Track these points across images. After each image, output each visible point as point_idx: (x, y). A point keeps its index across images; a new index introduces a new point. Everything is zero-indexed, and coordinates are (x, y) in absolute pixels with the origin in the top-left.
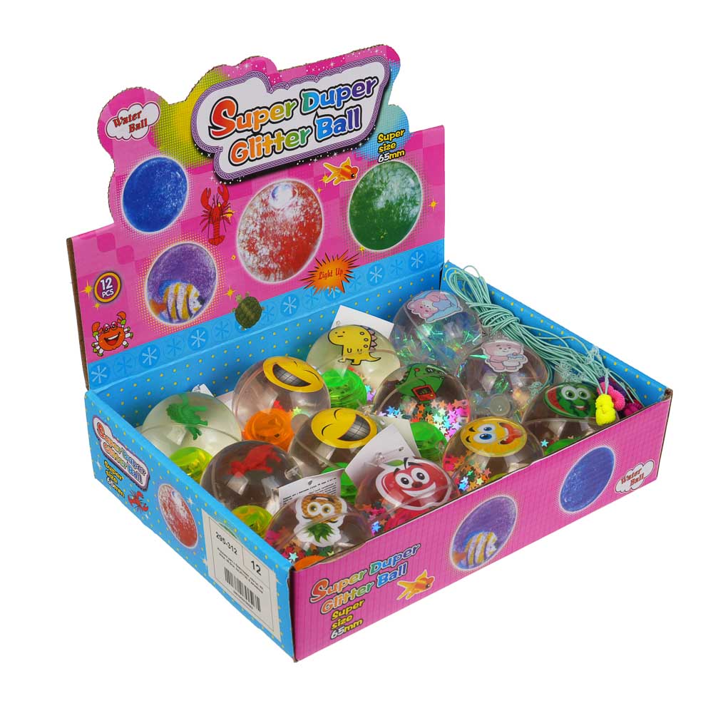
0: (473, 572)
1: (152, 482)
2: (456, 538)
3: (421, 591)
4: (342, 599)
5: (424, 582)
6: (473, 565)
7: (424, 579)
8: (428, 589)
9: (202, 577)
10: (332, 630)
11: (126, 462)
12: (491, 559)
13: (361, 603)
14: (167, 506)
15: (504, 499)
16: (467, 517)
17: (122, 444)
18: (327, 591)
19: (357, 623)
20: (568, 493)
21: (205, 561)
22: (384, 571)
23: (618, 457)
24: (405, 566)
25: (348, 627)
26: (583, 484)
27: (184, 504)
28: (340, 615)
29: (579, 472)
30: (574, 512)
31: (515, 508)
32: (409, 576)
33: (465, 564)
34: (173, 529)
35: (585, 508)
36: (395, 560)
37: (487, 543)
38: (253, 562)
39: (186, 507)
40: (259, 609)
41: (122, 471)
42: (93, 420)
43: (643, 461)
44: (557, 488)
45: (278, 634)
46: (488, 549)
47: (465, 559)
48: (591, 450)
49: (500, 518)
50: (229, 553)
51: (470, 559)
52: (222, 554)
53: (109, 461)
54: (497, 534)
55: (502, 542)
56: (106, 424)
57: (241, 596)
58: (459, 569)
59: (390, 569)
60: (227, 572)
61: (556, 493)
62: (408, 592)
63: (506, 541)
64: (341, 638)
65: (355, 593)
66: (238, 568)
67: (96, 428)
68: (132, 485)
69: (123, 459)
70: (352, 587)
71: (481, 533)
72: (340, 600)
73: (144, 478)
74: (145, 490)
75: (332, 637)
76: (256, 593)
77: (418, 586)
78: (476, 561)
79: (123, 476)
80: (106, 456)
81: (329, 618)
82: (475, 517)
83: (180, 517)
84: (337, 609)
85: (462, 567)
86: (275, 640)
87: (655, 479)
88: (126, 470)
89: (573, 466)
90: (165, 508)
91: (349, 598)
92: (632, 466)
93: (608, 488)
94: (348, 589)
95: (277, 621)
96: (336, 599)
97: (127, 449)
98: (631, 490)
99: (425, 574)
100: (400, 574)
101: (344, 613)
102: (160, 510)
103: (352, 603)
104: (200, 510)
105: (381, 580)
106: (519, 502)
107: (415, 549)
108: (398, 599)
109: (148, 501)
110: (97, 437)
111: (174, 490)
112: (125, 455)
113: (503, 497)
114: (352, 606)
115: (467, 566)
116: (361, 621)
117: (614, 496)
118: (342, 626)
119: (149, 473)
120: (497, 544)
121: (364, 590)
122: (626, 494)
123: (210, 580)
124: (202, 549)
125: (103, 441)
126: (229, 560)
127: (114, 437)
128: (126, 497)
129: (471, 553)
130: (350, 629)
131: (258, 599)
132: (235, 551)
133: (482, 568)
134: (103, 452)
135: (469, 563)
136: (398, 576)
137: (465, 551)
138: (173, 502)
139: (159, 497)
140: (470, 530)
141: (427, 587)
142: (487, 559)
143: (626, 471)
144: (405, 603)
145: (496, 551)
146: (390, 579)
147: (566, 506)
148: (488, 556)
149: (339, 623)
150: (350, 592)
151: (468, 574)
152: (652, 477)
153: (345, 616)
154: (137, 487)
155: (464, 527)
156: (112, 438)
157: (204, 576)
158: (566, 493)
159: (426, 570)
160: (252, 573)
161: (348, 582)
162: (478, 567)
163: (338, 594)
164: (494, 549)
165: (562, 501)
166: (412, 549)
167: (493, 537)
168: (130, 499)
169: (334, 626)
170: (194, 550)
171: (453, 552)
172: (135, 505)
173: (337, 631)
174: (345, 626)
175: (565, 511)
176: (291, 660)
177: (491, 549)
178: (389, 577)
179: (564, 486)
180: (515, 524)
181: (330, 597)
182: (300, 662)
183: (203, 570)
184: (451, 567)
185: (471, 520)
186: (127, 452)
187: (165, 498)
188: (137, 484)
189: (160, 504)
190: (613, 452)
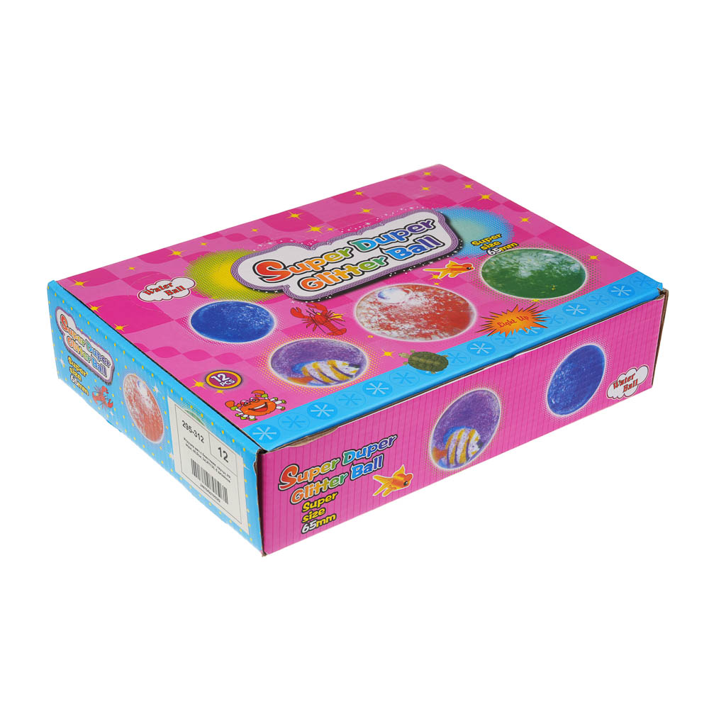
0: (455, 472)
1: (117, 374)
2: (435, 432)
3: (399, 489)
4: (314, 489)
5: (402, 479)
6: (454, 465)
7: (401, 475)
8: (406, 487)
9: (168, 473)
10: (303, 523)
11: (90, 354)
12: (473, 460)
13: (334, 495)
14: (132, 398)
15: (485, 393)
16: (446, 409)
17: (86, 336)
18: (297, 478)
19: (330, 518)
20: (556, 393)
21: (171, 455)
22: (358, 462)
23: (609, 358)
24: (380, 458)
25: (321, 522)
26: (572, 385)
27: (149, 393)
28: (311, 507)
29: (567, 371)
30: (563, 416)
31: (498, 404)
32: (385, 470)
33: (446, 462)
34: (138, 423)
35: (574, 413)
36: (369, 451)
37: (469, 440)
38: (220, 449)
39: (152, 397)
40: (226, 501)
41: (86, 365)
42: (56, 312)
43: (637, 366)
44: (544, 386)
45: (245, 526)
46: (470, 448)
47: (446, 457)
48: (579, 347)
49: (483, 415)
50: (195, 442)
51: (451, 458)
52: (189, 445)
53: (73, 357)
54: (480, 432)
55: (486, 442)
56: (69, 315)
57: (208, 489)
58: (440, 468)
59: (365, 461)
60: (194, 465)
61: (543, 392)
62: (385, 488)
63: (490, 441)
64: (313, 534)
65: (327, 484)
66: (205, 459)
67: (59, 320)
68: (96, 380)
69: (87, 352)
70: (324, 476)
71: (463, 429)
72: (311, 490)
73: (109, 371)
74: (109, 383)
75: (303, 532)
76: (223, 482)
77: (395, 482)
78: (458, 461)
79: (88, 372)
80: (70, 351)
81: (300, 509)
82: (455, 410)
83: (146, 408)
84: (307, 500)
85: (443, 466)
86: (243, 534)
87: (650, 387)
88: (91, 364)
89: (561, 363)
90: (131, 401)
91: (321, 489)
92: (625, 370)
93: (599, 392)
94: (319, 478)
95: (245, 511)
96: (307, 488)
97: (91, 340)
98: (624, 398)
99: (402, 470)
100: (375, 467)
101: (315, 506)
102: (124, 404)
103: (324, 495)
104: (166, 398)
105: (355, 472)
106: (502, 398)
107: (391, 440)
108: (374, 495)
109: (113, 396)
110: (60, 331)
111: (139, 379)
112: (89, 348)
113: (484, 391)
114: (325, 498)
115: (448, 465)
116: (334, 516)
117: (606, 402)
118: (314, 519)
119: (113, 364)
120: (481, 444)
121: (337, 481)
122: (618, 401)
123: (177, 476)
124: (169, 442)
125: (67, 334)
126: (196, 451)
127: (78, 329)
128: (91, 394)
129: (451, 450)
130: (323, 524)
131: (225, 490)
132: (201, 438)
133: (463, 469)
134: (67, 347)
135: (451, 461)
136: (373, 469)
137: (446, 448)
138: (138, 393)
139: (124, 389)
140: (450, 425)
141: (405, 484)
142: (470, 460)
143: (618, 374)
144: (381, 501)
145: (478, 452)
146: (365, 471)
147: (554, 407)
148: (471, 456)
149: (311, 516)
150: (321, 482)
151: (449, 474)
152: (647, 384)
153: (317, 509)
154: (101, 381)
155: (444, 421)
156: (75, 330)
157: (170, 473)
158: (554, 393)
159: (403, 465)
160: (219, 462)
161: (319, 470)
162: (459, 468)
163: (309, 483)
164: (476, 448)
165: (550, 402)
166: (388, 440)
167: (476, 436)
168: (94, 396)
169: (306, 520)
170: (160, 444)
171: (432, 447)
172: (100, 402)
173: (309, 525)
174: (317, 520)
175: (552, 412)
176: (260, 554)
177: (474, 448)
178: (363, 470)
179: (552, 385)
180: (499, 422)
181: (300, 486)
182: (268, 556)
183: (168, 465)
184: (431, 464)
185: (451, 413)
186: (92, 343)
187: (129, 390)
188: (101, 379)
189: (125, 397)
190: (604, 352)
